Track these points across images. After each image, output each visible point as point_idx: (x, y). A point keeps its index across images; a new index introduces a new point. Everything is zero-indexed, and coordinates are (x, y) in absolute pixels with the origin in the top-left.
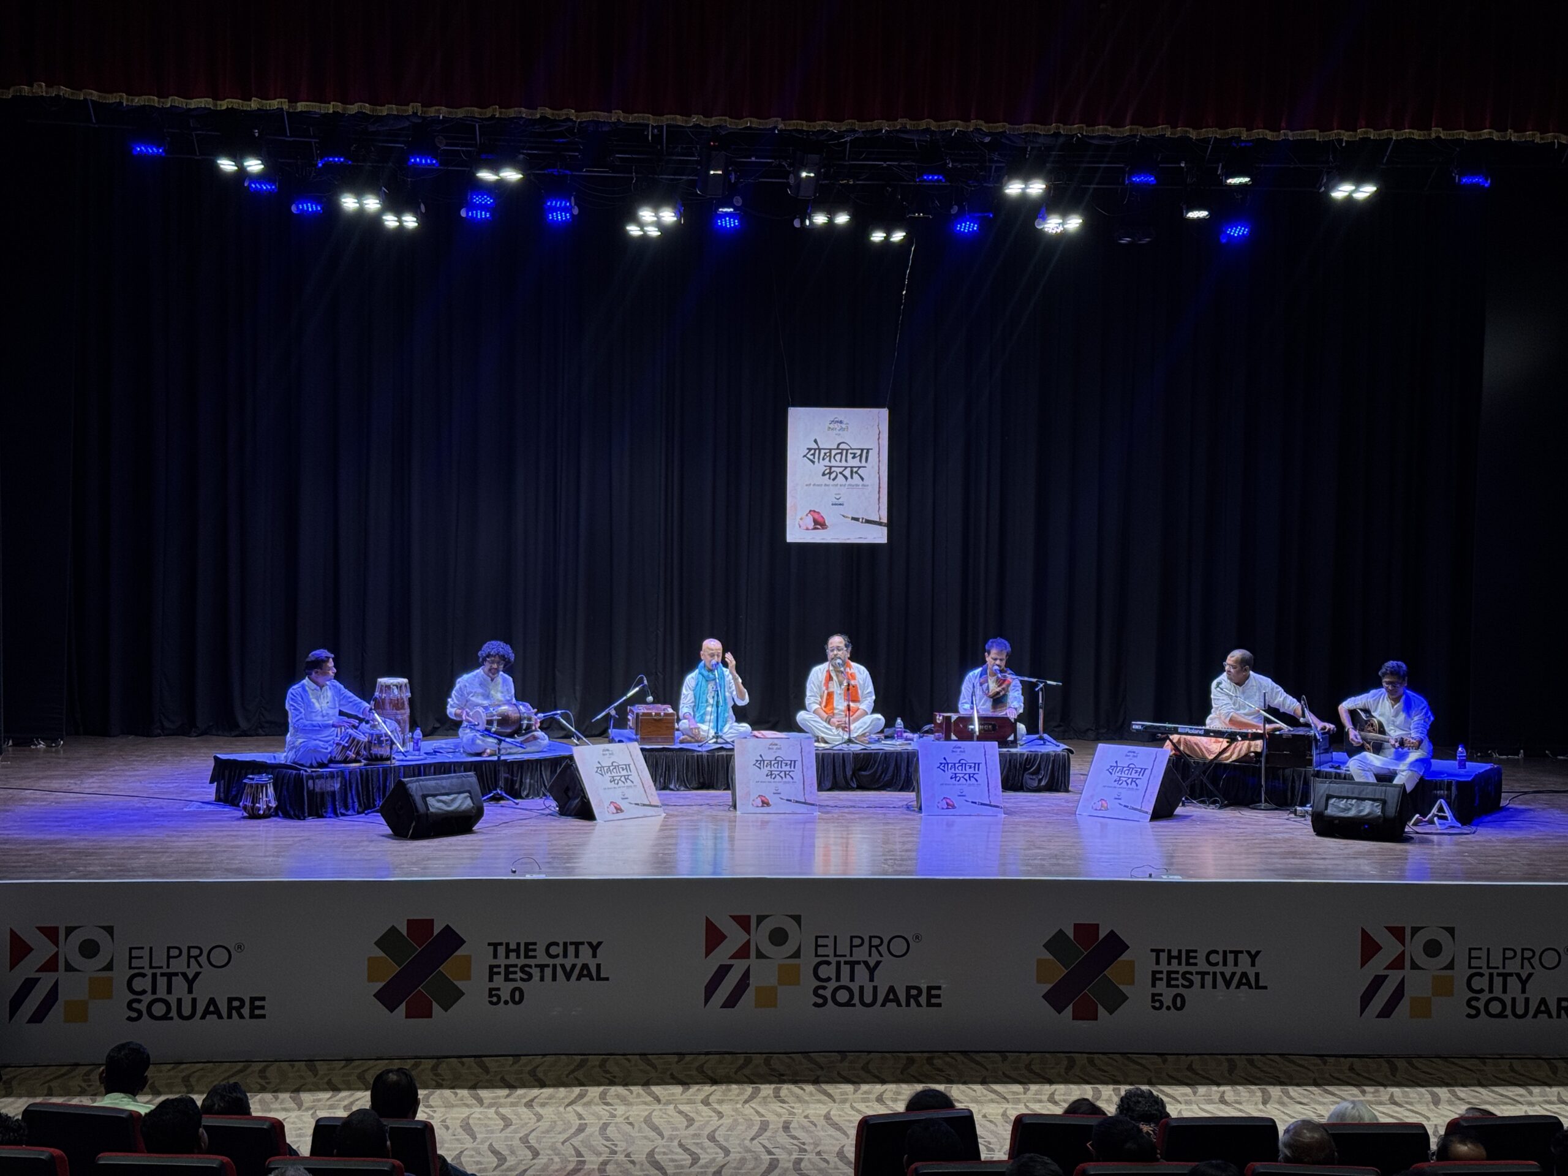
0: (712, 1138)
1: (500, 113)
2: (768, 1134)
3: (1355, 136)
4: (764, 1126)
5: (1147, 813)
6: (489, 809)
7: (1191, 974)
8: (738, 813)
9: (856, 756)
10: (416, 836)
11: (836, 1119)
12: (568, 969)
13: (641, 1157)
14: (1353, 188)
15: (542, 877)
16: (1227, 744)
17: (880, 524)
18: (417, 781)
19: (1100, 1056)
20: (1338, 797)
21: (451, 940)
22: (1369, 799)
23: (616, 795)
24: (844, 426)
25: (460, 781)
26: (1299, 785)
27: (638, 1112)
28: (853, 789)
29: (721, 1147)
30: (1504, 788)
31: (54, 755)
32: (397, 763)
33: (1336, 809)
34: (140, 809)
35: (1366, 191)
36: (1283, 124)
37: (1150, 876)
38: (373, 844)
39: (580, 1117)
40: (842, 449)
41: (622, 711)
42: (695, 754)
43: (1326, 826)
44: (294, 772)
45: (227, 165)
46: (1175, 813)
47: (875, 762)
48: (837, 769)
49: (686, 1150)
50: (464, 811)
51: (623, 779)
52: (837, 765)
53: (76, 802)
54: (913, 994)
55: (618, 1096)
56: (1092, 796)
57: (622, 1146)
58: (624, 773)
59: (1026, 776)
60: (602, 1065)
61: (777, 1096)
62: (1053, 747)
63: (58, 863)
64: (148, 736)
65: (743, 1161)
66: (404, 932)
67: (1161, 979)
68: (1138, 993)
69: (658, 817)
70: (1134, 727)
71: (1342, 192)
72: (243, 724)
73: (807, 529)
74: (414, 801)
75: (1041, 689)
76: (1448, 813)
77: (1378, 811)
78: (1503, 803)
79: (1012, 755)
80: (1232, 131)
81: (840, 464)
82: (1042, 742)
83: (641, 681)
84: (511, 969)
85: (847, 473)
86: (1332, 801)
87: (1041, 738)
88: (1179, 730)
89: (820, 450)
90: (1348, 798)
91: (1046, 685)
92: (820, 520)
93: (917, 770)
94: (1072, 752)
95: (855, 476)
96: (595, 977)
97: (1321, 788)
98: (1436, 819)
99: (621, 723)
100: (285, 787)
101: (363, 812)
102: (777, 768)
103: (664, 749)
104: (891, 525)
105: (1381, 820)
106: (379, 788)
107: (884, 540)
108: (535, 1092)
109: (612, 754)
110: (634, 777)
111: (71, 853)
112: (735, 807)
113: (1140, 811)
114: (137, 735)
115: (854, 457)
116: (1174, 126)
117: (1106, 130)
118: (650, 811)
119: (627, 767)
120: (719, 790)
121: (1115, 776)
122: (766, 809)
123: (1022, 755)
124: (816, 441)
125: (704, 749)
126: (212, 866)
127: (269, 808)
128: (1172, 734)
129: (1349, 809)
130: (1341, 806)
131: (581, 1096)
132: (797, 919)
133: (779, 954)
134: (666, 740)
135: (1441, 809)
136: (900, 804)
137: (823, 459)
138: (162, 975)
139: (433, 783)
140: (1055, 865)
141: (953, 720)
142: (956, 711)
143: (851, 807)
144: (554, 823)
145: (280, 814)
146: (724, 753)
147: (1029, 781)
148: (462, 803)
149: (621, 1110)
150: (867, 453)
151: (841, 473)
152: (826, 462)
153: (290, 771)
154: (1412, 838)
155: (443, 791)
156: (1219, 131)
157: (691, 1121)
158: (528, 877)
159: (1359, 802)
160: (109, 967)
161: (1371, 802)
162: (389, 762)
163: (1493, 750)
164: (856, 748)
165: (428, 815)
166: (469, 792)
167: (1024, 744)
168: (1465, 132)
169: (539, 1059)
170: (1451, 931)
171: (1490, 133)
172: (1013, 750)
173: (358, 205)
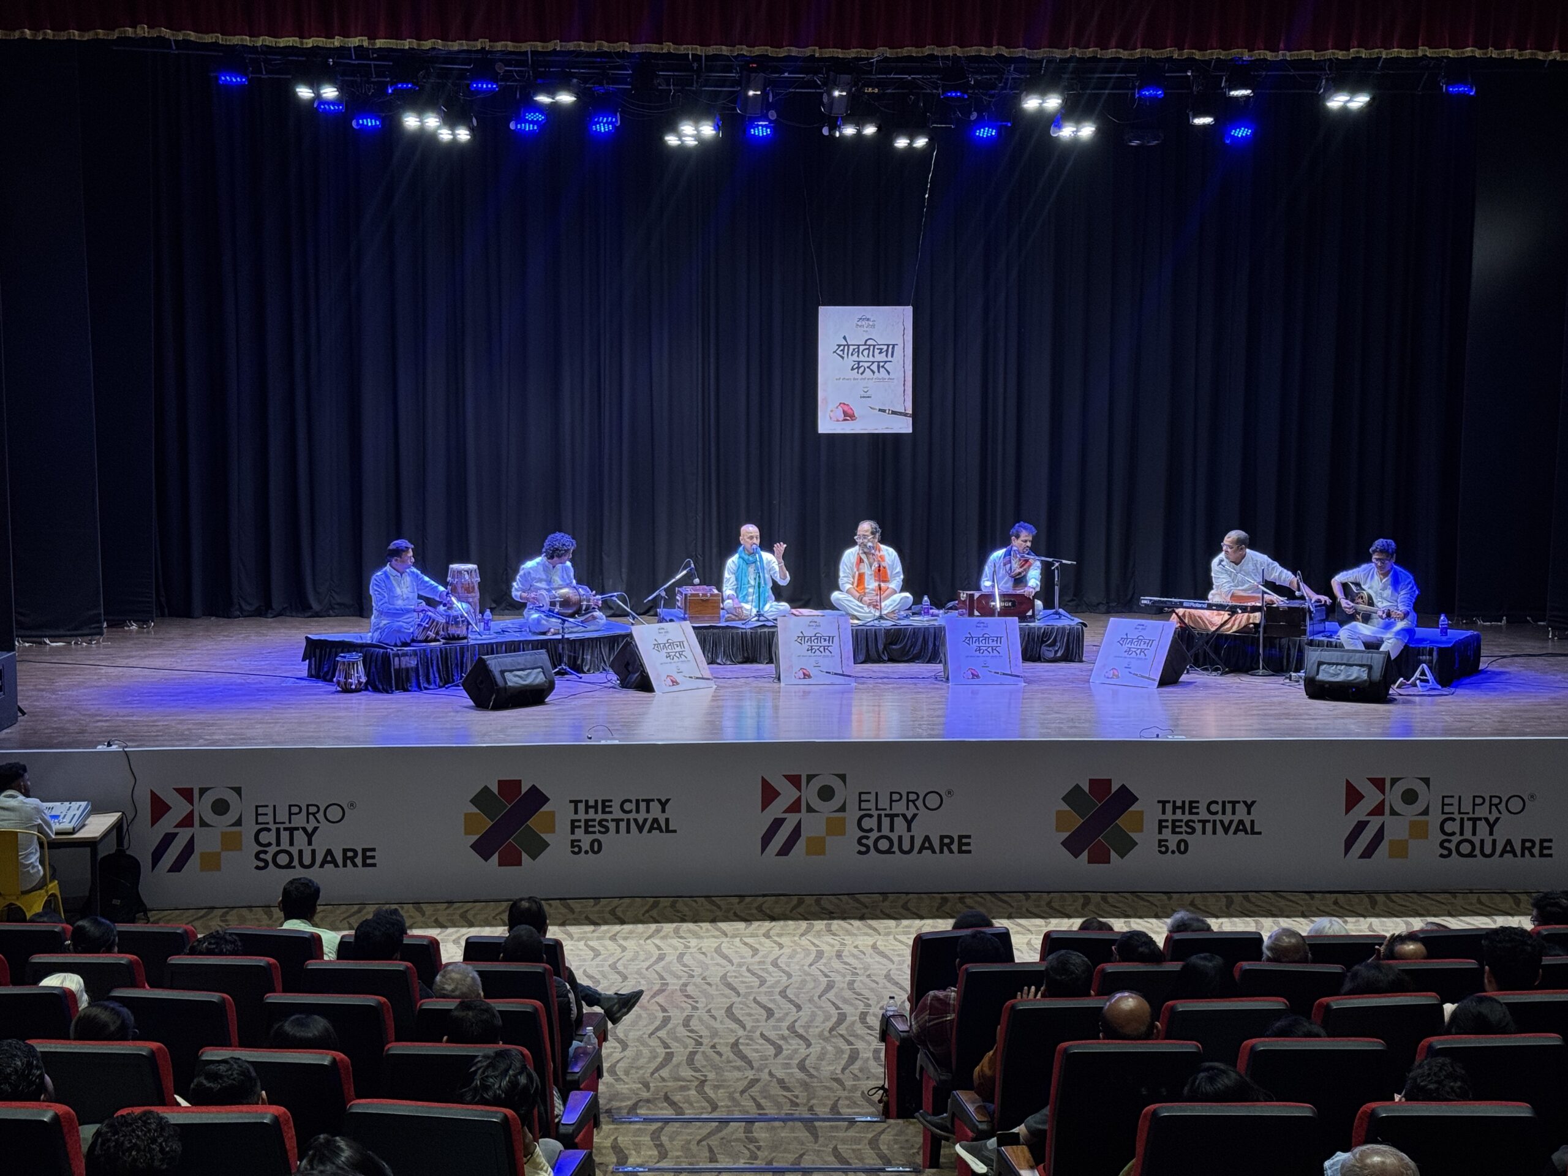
0: (775, 964)
1: (561, 46)
2: (823, 961)
3: (1349, 55)
4: (820, 954)
5: (1154, 680)
6: (559, 683)
7: (1193, 822)
8: (782, 684)
9: (888, 631)
10: (497, 707)
11: (882, 948)
12: (641, 823)
13: (715, 977)
14: (1347, 98)
15: (616, 742)
16: (1228, 617)
17: (905, 415)
18: (495, 658)
19: (1113, 894)
20: (1329, 664)
21: (537, 798)
22: (1357, 665)
23: (671, 670)
24: (871, 323)
25: (533, 657)
26: (1294, 653)
27: (709, 944)
28: (884, 662)
29: (784, 971)
30: (1483, 652)
31: (146, 635)
32: (472, 642)
33: (1326, 675)
34: (242, 684)
35: (1360, 101)
36: (1282, 45)
37: (1158, 736)
38: (459, 714)
39: (659, 948)
40: (870, 345)
41: (671, 591)
42: (740, 631)
43: (1318, 690)
44: (382, 650)
45: (304, 92)
46: (1181, 680)
47: (905, 637)
48: (870, 644)
49: (754, 974)
50: (537, 685)
51: (677, 655)
52: (869, 640)
53: (184, 679)
54: (946, 842)
55: (689, 931)
56: (1104, 666)
57: (698, 971)
58: (679, 649)
59: (1044, 648)
60: (673, 905)
61: (829, 931)
62: (1068, 621)
63: (186, 733)
64: (229, 618)
65: (804, 982)
66: (496, 791)
67: (1167, 827)
68: (1146, 838)
69: (708, 690)
70: (1143, 602)
71: (1337, 102)
72: (316, 606)
73: (838, 421)
74: (494, 676)
75: (1057, 568)
76: (1429, 676)
77: (1365, 676)
78: (1482, 666)
79: (1030, 628)
80: (1235, 52)
81: (867, 359)
82: (1057, 617)
83: (688, 564)
84: (590, 823)
85: (874, 367)
86: (1323, 667)
87: (1057, 613)
88: (1185, 605)
89: (848, 346)
90: (1337, 664)
91: (1061, 564)
92: (850, 412)
93: (944, 644)
94: (1086, 626)
95: (882, 370)
96: (664, 829)
97: (1312, 656)
98: (1418, 682)
99: (670, 602)
100: (373, 664)
101: (443, 686)
102: (817, 642)
103: (711, 627)
104: (914, 416)
105: (1367, 684)
106: (457, 664)
107: (910, 430)
108: (617, 928)
109: (667, 632)
110: (687, 653)
111: (194, 724)
112: (779, 679)
113: (1149, 678)
114: (217, 616)
115: (880, 353)
116: (1181, 49)
117: (1119, 52)
118: (702, 683)
119: (681, 643)
120: (762, 663)
121: (1126, 647)
122: (807, 681)
123: (1039, 628)
124: (845, 338)
125: (748, 627)
126: (322, 734)
127: (360, 683)
128: (1177, 608)
129: (1338, 674)
130: (1331, 671)
131: (658, 931)
132: (843, 777)
133: (827, 808)
134: (712, 619)
135: (1423, 673)
136: (929, 675)
137: (852, 355)
138: (285, 829)
139: (509, 660)
140: (1072, 727)
141: (976, 598)
142: (978, 589)
143: (885, 678)
144: (617, 695)
145: (370, 688)
146: (766, 630)
147: (1047, 653)
148: (535, 678)
149: (693, 942)
150: (893, 348)
151: (868, 367)
152: (855, 357)
153: (377, 650)
154: (1395, 699)
155: (519, 667)
156: (1224, 52)
157: (755, 952)
158: (603, 742)
159: (1348, 668)
160: (238, 823)
161: (1358, 668)
162: (465, 641)
163: (1478, 617)
164: (887, 624)
165: (506, 689)
166: (543, 669)
167: (1042, 619)
168: (1450, 50)
169: (616, 902)
170: (1426, 781)
171: (1473, 51)
172: (1032, 624)
173: (419, 123)
